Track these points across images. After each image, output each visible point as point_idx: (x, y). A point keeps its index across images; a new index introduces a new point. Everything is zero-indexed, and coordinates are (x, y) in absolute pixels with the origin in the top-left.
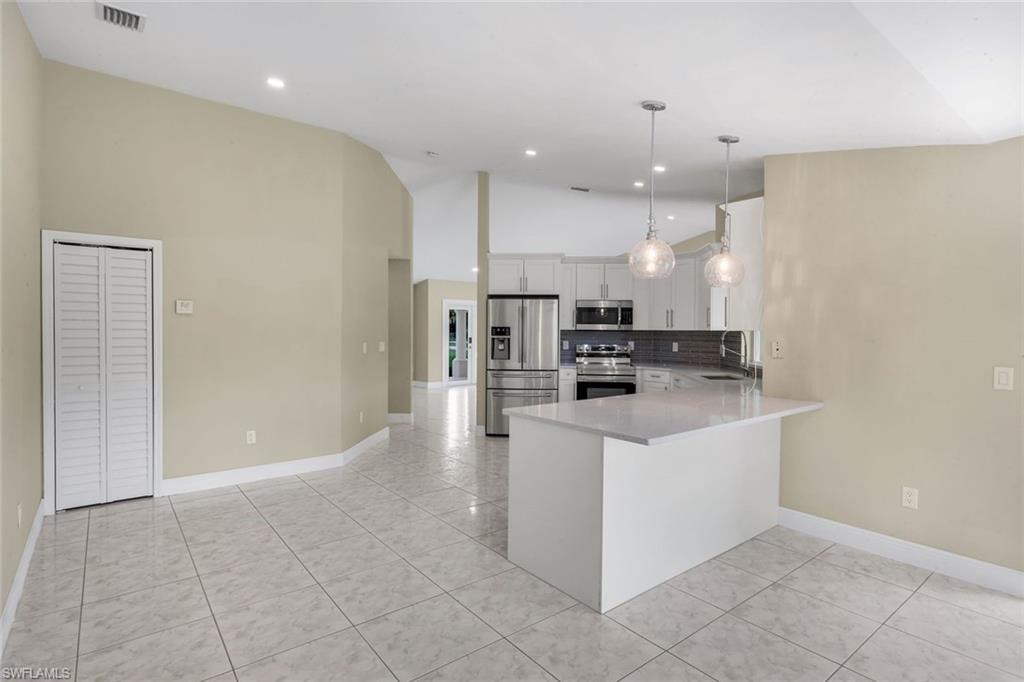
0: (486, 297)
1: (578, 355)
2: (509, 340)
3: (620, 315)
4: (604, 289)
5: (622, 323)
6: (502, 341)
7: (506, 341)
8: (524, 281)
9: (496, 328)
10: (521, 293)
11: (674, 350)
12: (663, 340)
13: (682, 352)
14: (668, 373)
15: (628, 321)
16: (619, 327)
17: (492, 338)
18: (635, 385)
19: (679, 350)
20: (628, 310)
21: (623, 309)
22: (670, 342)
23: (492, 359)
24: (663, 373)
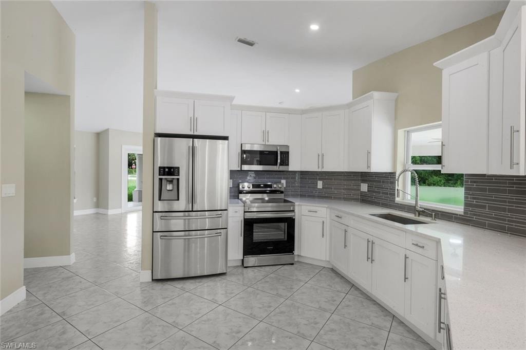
0: (153, 135)
1: (241, 192)
2: (178, 179)
3: (279, 157)
4: (265, 134)
5: (281, 165)
6: (171, 182)
7: (175, 182)
8: (194, 121)
9: (164, 168)
10: (192, 133)
11: (319, 187)
12: (309, 179)
13: (326, 188)
14: (324, 209)
15: (286, 163)
16: (279, 168)
17: (160, 179)
18: (294, 219)
19: (323, 187)
20: (286, 154)
21: (282, 152)
22: (315, 180)
23: (159, 200)
24: (320, 208)
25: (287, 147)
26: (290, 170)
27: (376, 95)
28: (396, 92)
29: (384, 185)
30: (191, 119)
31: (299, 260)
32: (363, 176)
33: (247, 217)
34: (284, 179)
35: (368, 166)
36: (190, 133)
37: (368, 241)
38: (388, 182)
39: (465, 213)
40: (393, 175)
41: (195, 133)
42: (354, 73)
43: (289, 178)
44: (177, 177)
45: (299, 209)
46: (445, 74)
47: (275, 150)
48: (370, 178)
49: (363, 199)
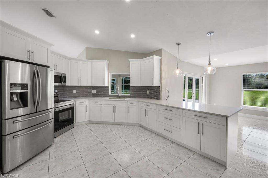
3: (63, 79)
11: (74, 93)
12: (68, 89)
13: (78, 93)
14: (87, 100)
15: (65, 82)
16: (62, 84)
17: (11, 93)
18: (74, 107)
19: (76, 93)
20: (65, 77)
21: (63, 76)
22: (72, 90)
23: (11, 109)
24: (85, 101)
25: (65, 74)
26: (66, 85)
27: (106, 61)
28: (109, 61)
29: (104, 90)
30: (29, 51)
31: (75, 125)
32: (94, 87)
33: (55, 111)
34: (57, 90)
35: (104, 84)
36: (28, 61)
37: (113, 107)
38: (105, 89)
39: (131, 95)
40: (108, 87)
41: (32, 61)
42: (86, 48)
43: (59, 89)
44: (27, 91)
45: (75, 103)
46: (131, 63)
47: (60, 75)
48: (97, 88)
49: (94, 96)
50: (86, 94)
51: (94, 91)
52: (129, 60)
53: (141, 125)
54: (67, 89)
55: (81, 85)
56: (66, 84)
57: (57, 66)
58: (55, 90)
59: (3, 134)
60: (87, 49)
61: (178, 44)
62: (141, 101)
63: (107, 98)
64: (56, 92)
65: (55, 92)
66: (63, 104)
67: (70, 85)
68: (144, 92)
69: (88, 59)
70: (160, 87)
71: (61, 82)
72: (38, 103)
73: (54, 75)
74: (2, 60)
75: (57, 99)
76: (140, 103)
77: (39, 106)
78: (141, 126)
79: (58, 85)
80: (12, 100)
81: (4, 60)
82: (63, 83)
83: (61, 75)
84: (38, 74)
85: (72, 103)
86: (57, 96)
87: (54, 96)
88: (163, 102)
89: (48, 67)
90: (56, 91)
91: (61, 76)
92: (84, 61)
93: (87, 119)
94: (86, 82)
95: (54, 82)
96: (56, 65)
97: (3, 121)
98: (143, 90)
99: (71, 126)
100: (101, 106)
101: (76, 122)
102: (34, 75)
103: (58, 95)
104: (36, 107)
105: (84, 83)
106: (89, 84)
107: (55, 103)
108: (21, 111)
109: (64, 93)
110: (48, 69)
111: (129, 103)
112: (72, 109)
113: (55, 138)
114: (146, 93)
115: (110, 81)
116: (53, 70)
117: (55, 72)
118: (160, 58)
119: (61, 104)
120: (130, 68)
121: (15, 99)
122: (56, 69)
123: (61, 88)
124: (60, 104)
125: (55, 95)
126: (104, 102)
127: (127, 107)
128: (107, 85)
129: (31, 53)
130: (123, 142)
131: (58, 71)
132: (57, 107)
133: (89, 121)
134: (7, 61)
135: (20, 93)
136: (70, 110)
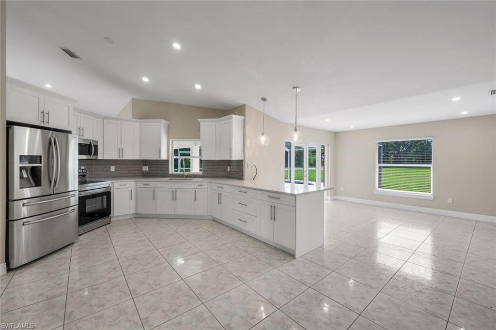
3: (93, 149)
4: (81, 130)
11: (111, 170)
12: (102, 165)
13: (117, 171)
14: (132, 182)
15: (96, 154)
16: (92, 157)
17: (20, 167)
18: (111, 192)
19: (115, 170)
20: (96, 146)
21: (94, 145)
22: (109, 166)
23: (20, 188)
24: (129, 182)
26: (99, 158)
27: (163, 121)
28: (169, 121)
29: (161, 166)
30: (43, 112)
31: (112, 220)
32: (144, 162)
33: (80, 196)
34: (83, 165)
35: (160, 156)
36: (42, 125)
37: (173, 191)
38: (163, 165)
39: (203, 173)
40: (167, 161)
41: (46, 125)
42: (133, 99)
43: (86, 165)
44: (40, 165)
45: (112, 185)
46: (201, 124)
47: (89, 143)
48: (150, 163)
49: (145, 175)
50: (132, 172)
51: (145, 168)
52: (198, 119)
53: (214, 217)
54: (100, 165)
55: (122, 159)
56: (97, 157)
57: (83, 129)
58: (80, 165)
59: (10, 219)
60: (134, 101)
61: (264, 99)
62: (213, 182)
63: (167, 179)
64: (83, 170)
65: (80, 168)
66: (94, 186)
67: (104, 158)
68: (223, 169)
69: (136, 118)
70: (242, 160)
71: (90, 154)
72: (55, 182)
73: (79, 144)
74: (10, 126)
75: (84, 180)
76: (212, 184)
77: (57, 186)
78: (214, 220)
79: (85, 158)
80: (21, 177)
81: (12, 126)
82: (94, 155)
83: (91, 143)
84: (55, 143)
85: (108, 185)
86: (84, 176)
87: (79, 176)
88: (247, 182)
89: (70, 132)
90: (83, 167)
91: (90, 145)
92: (127, 120)
93: (133, 211)
94: (132, 154)
95: (79, 154)
96: (81, 128)
97: (10, 202)
98: (222, 166)
99: (106, 220)
100: (154, 191)
101: (114, 215)
102: (49, 145)
103: (85, 174)
104: (52, 187)
105: (129, 156)
106: (137, 157)
107: (79, 184)
108: (27, 192)
109: (95, 171)
110: (70, 135)
111: (196, 186)
112: (107, 195)
113: (79, 235)
114: (225, 171)
115: (171, 152)
116: (77, 137)
117: (80, 138)
118: (243, 117)
119: (90, 186)
120: (200, 132)
121: (25, 176)
122: (81, 134)
123: (90, 163)
124: (88, 187)
125: (81, 174)
126: (159, 185)
127: (194, 191)
128: (166, 159)
129: (45, 114)
130: (191, 247)
131: (86, 137)
132: (83, 190)
133: (136, 214)
134: (15, 127)
135: (30, 168)
136: (104, 195)
